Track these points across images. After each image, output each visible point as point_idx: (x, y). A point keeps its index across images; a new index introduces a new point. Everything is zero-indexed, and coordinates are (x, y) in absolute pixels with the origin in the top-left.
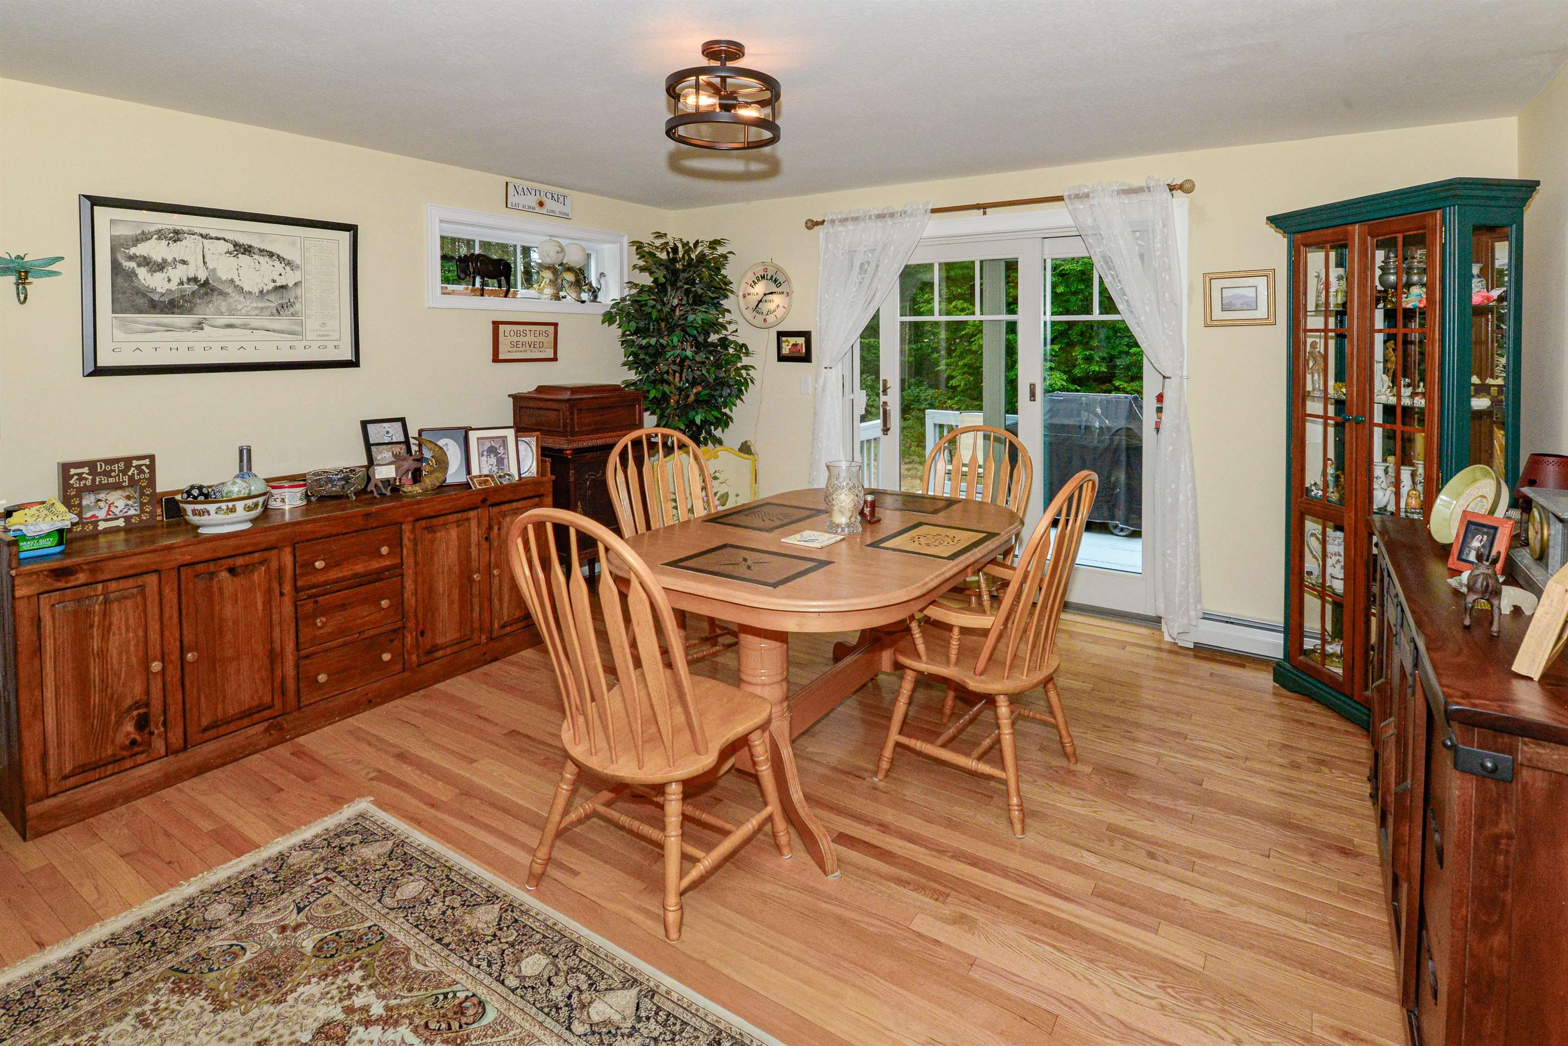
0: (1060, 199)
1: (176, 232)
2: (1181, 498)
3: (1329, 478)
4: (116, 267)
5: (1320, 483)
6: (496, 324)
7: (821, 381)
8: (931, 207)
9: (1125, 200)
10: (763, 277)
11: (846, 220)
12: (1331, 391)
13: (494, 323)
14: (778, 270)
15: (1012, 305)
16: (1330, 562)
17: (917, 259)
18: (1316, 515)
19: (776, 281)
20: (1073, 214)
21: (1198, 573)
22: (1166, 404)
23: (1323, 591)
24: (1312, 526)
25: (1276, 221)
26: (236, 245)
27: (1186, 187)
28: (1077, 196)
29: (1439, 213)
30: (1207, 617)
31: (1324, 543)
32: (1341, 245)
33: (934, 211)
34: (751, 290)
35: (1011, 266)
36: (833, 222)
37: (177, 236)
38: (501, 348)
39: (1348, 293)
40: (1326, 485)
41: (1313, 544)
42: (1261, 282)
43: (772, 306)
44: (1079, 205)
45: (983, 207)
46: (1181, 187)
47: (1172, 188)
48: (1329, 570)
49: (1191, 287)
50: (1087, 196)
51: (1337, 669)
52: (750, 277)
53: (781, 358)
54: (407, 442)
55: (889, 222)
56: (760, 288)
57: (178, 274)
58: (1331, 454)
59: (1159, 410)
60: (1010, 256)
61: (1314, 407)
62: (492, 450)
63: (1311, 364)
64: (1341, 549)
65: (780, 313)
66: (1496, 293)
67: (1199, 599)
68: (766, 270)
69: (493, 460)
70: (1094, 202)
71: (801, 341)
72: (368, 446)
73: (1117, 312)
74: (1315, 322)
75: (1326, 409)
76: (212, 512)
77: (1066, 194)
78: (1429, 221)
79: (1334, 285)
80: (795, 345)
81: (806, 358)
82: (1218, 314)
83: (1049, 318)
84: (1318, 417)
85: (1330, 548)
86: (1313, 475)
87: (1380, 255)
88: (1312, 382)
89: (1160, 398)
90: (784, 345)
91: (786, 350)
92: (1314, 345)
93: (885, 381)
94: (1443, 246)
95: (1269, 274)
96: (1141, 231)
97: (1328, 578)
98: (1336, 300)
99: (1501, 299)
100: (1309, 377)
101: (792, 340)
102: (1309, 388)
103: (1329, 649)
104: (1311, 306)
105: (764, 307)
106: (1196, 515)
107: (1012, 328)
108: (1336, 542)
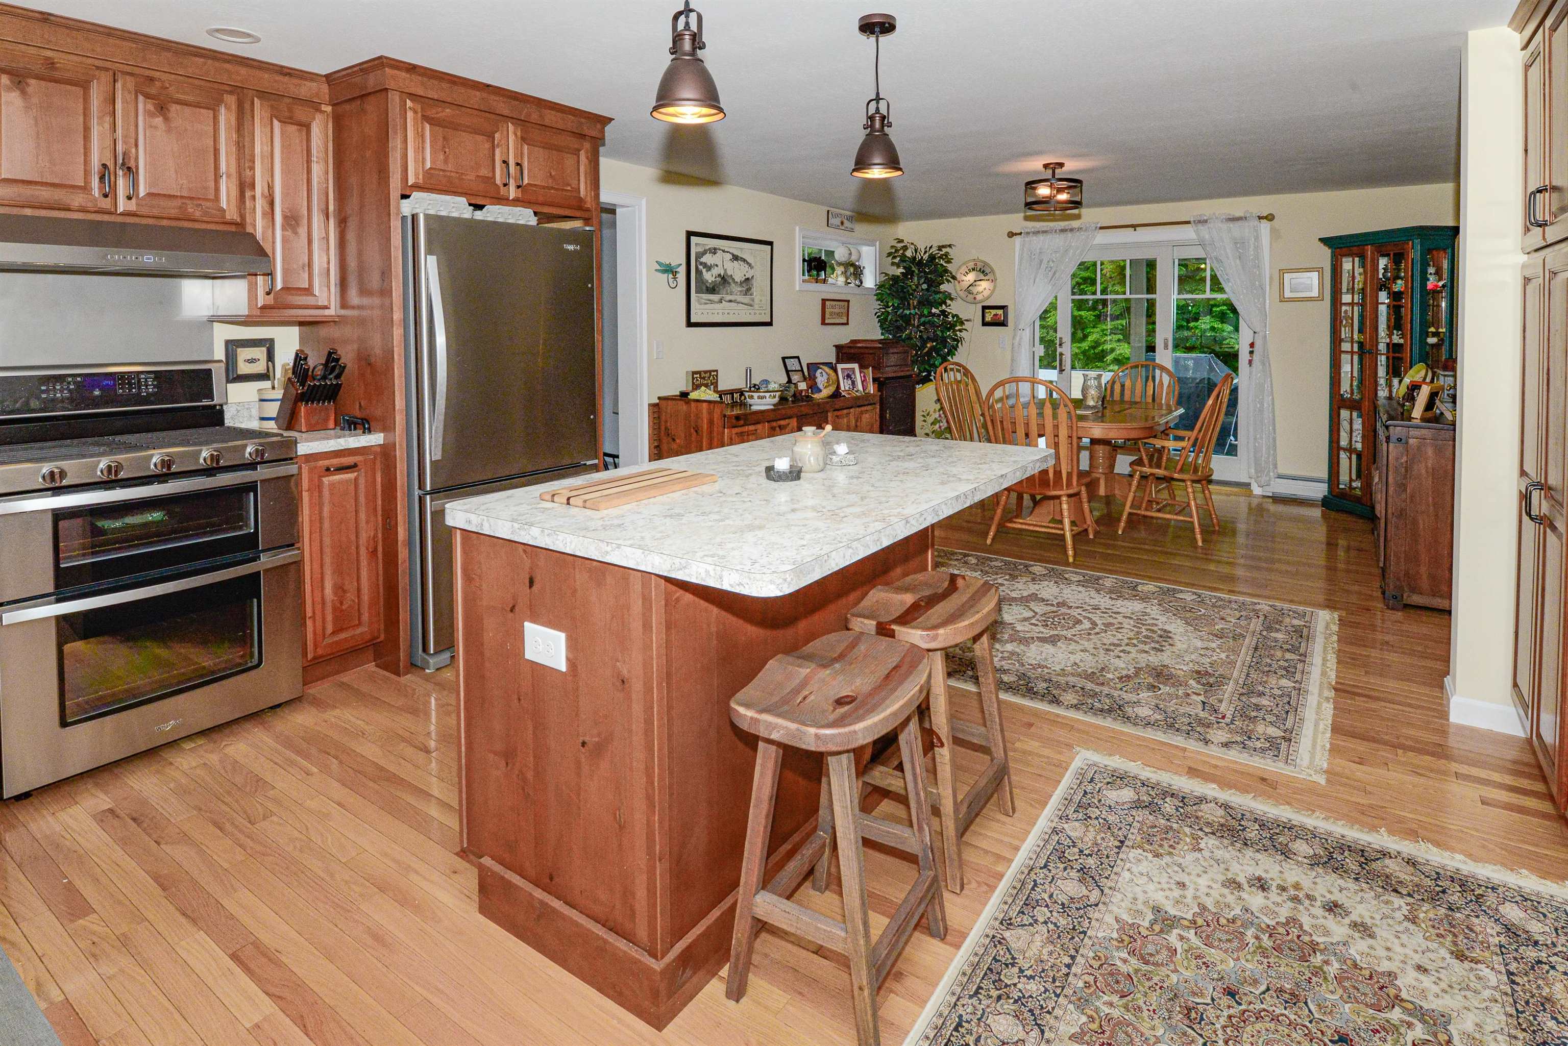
0: (1188, 222)
1: (715, 249)
2: (1265, 405)
3: (1355, 387)
4: (697, 268)
5: (1349, 390)
6: (824, 301)
7: (1018, 339)
8: (1099, 226)
9: (1231, 225)
10: (973, 270)
11: (1038, 232)
12: (1356, 337)
13: (823, 300)
14: (986, 264)
15: (1151, 289)
16: (1354, 434)
17: (1089, 258)
18: (1346, 408)
19: (983, 272)
20: (1197, 232)
21: (1275, 450)
22: (1255, 349)
23: (1350, 450)
24: (1345, 414)
25: (1324, 241)
26: (733, 255)
27: (1270, 218)
28: (1199, 222)
29: (1410, 243)
30: (1280, 477)
31: (1351, 424)
32: (1362, 256)
33: (1101, 228)
34: (964, 278)
35: (1151, 265)
36: (1028, 233)
37: (714, 251)
38: (827, 316)
39: (1365, 283)
40: (1352, 390)
41: (1345, 425)
42: (1315, 275)
43: (980, 289)
44: (1200, 227)
45: (1134, 227)
46: (1266, 218)
47: (1260, 218)
48: (1354, 439)
49: (1271, 278)
50: (1206, 221)
51: (1358, 492)
52: (964, 269)
53: (985, 324)
54: (802, 370)
55: (1070, 235)
56: (971, 277)
57: (715, 271)
58: (1355, 374)
59: (1251, 352)
60: (1150, 256)
61: (1346, 346)
62: (849, 376)
63: (1344, 322)
64: (1360, 427)
65: (986, 293)
66: (1441, 284)
67: (1275, 466)
68: (976, 264)
69: (850, 382)
70: (1211, 225)
71: (1000, 312)
72: (787, 372)
73: (1225, 292)
74: (1346, 298)
75: (1352, 347)
76: (756, 397)
77: (1192, 220)
78: (1406, 246)
79: (1358, 278)
80: (996, 315)
81: (1003, 324)
82: (1288, 294)
83: (1175, 296)
84: (1347, 352)
85: (1355, 427)
86: (1345, 387)
87: (1383, 262)
88: (1345, 333)
89: (1252, 345)
90: (987, 315)
91: (988, 318)
92: (1346, 312)
93: (1061, 338)
94: (1413, 259)
95: (1320, 270)
96: (1239, 244)
97: (1353, 443)
98: (1358, 286)
99: (1444, 286)
100: (1343, 329)
101: (994, 312)
102: (1343, 336)
103: (1354, 484)
104: (1344, 290)
105: (974, 290)
106: (1274, 416)
107: (1151, 304)
108: (1358, 424)
